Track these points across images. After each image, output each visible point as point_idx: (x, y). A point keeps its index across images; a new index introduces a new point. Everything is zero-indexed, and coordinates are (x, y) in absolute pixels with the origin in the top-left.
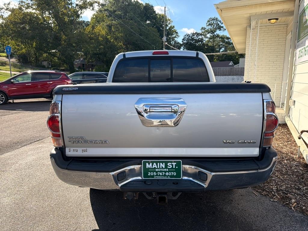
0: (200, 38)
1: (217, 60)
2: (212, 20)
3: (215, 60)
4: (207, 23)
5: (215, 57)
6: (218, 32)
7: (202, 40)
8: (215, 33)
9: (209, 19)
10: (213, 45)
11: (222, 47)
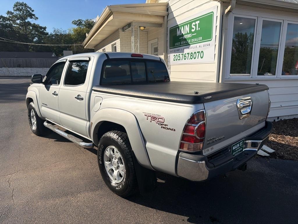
0: (8, 24)
1: (33, 50)
2: (20, 5)
3: (30, 50)
4: (14, 8)
5: (30, 47)
6: (29, 20)
7: (10, 26)
8: (27, 21)
9: (16, 3)
10: (26, 33)
11: (36, 37)
